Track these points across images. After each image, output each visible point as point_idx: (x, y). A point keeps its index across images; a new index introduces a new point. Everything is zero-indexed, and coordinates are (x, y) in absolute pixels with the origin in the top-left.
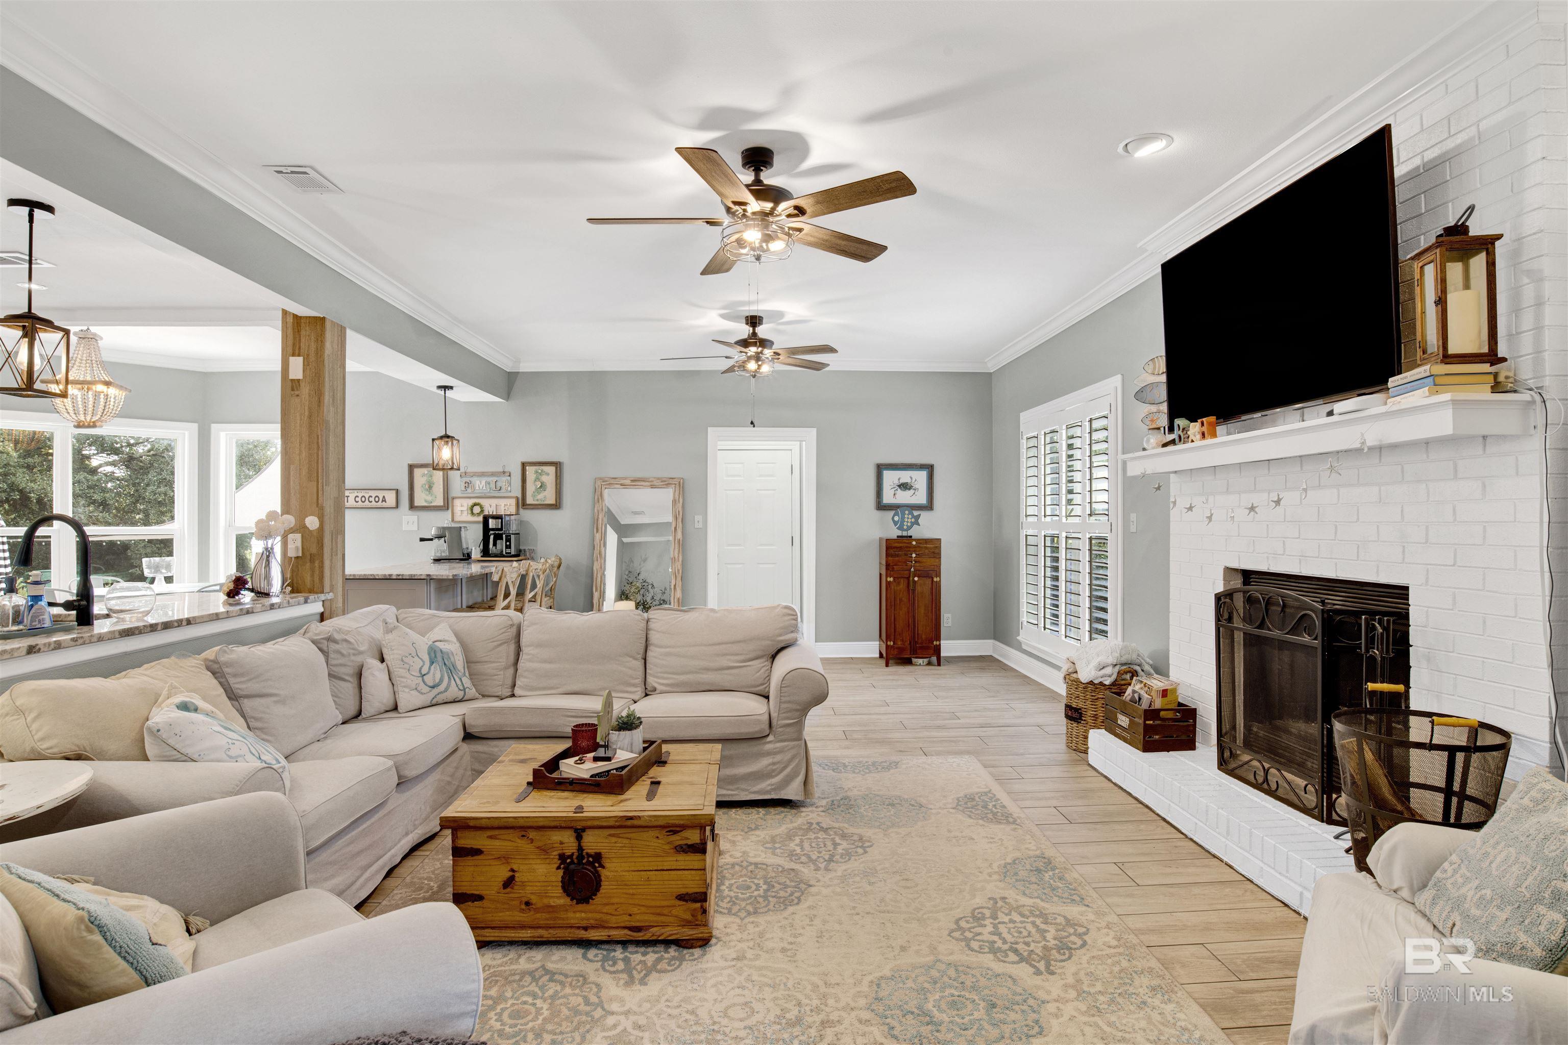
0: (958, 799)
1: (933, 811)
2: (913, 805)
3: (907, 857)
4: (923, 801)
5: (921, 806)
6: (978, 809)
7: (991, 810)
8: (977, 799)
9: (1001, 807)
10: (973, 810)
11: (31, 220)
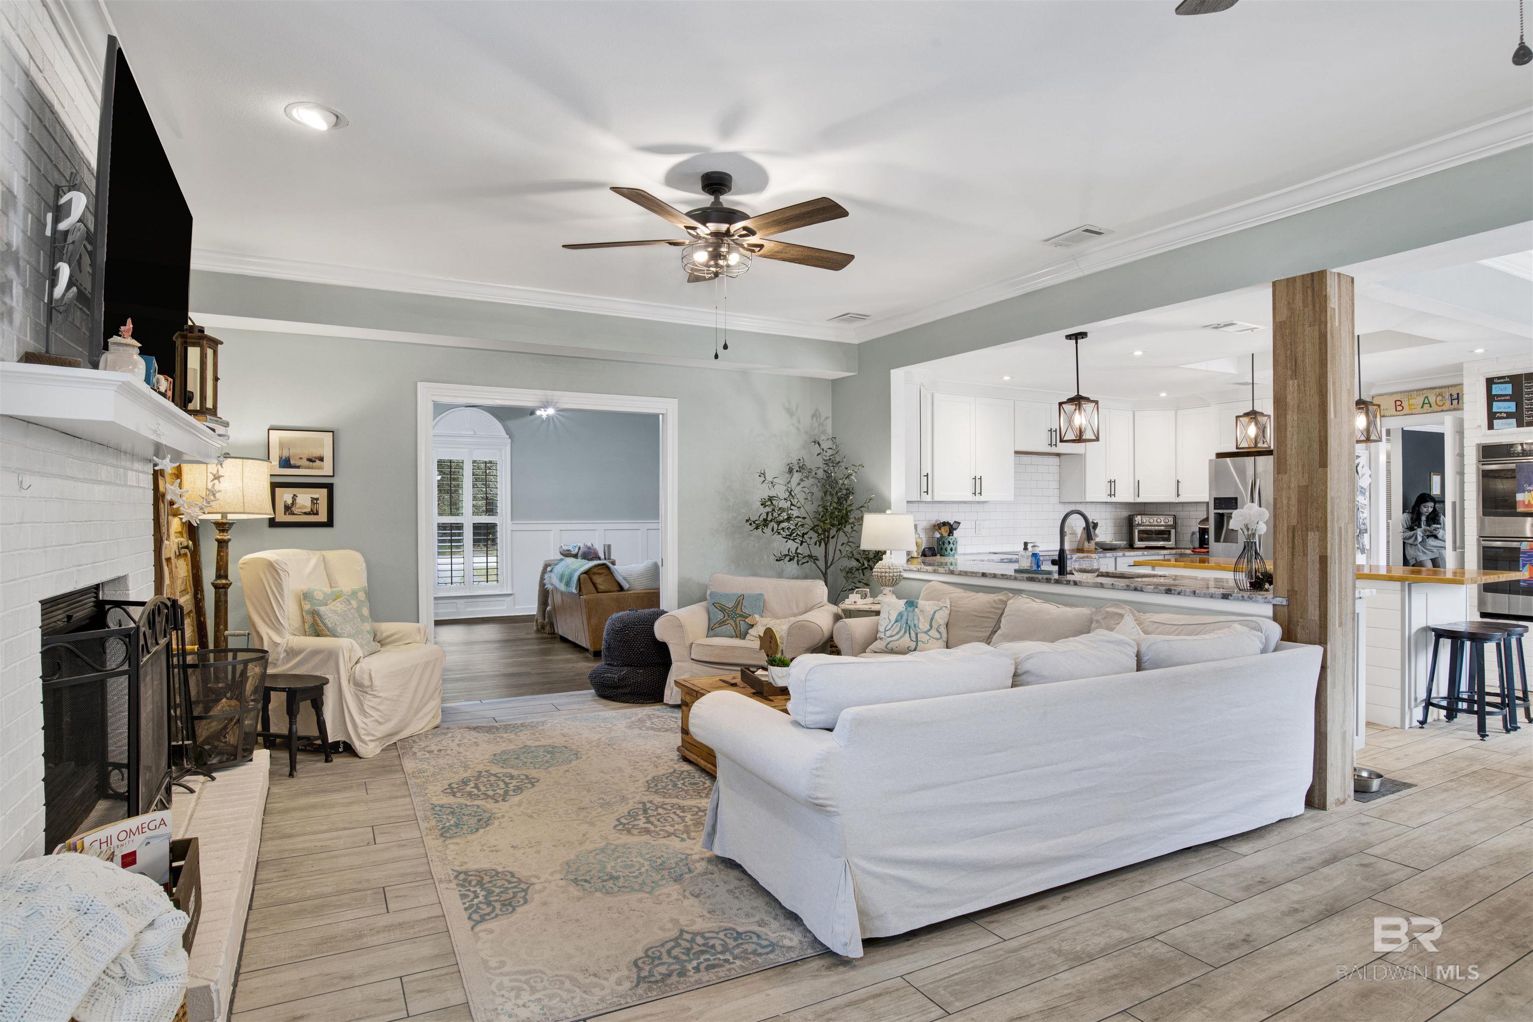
0: (526, 902)
1: (559, 876)
2: (586, 881)
3: (578, 822)
4: (574, 891)
5: (575, 881)
6: (500, 887)
7: (483, 889)
8: (498, 905)
9: (468, 896)
10: (507, 885)
11: (1077, 343)
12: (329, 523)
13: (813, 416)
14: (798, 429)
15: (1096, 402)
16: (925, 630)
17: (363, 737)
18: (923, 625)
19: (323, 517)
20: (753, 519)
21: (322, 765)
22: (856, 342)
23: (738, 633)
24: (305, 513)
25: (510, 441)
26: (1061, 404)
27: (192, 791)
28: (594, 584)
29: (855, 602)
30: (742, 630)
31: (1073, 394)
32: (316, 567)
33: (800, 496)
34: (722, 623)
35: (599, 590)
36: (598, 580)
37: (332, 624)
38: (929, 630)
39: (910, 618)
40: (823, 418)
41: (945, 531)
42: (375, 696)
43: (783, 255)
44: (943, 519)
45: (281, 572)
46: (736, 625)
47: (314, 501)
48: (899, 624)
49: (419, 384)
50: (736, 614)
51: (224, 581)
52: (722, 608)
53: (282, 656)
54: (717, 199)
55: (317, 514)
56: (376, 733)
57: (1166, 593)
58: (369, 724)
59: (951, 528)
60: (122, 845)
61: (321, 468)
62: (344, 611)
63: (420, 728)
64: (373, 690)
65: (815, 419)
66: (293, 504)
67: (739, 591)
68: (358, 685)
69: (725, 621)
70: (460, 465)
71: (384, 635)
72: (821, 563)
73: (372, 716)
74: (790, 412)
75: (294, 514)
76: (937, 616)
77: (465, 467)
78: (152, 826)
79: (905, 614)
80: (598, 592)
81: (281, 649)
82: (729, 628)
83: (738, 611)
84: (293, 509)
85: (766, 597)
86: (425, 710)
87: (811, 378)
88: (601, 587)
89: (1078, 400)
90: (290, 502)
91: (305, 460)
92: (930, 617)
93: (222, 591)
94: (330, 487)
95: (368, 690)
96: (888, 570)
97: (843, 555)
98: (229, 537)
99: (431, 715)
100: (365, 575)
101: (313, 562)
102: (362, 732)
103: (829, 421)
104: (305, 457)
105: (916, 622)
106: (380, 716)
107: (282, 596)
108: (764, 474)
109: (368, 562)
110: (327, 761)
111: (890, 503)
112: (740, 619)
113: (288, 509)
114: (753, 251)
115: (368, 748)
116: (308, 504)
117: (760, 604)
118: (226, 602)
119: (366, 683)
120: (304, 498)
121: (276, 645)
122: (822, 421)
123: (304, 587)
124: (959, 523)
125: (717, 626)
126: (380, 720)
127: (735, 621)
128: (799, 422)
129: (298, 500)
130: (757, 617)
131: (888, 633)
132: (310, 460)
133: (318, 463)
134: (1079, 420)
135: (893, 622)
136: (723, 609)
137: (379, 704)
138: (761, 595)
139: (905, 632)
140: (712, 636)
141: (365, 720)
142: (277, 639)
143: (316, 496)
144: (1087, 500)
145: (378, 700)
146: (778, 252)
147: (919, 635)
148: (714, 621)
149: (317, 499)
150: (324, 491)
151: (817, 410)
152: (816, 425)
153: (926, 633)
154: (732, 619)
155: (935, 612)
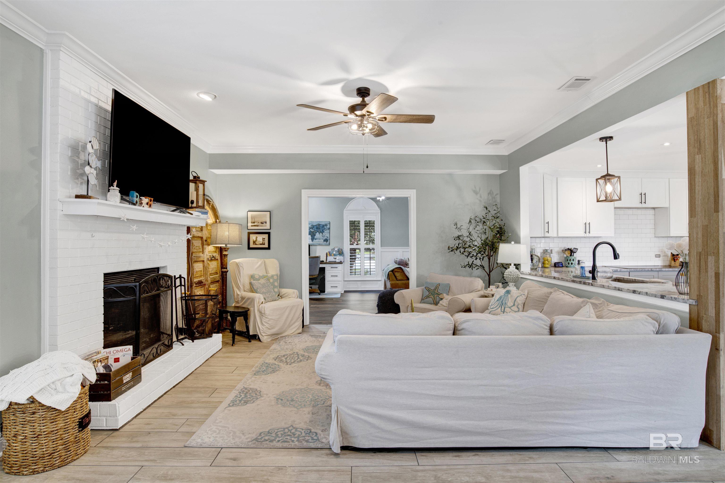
0: (253, 403)
1: (274, 396)
2: (282, 399)
4: (274, 403)
5: (278, 399)
6: (251, 396)
7: (245, 395)
8: (243, 402)
9: (237, 396)
10: (254, 396)
11: (606, 143)
12: (269, 248)
13: (489, 194)
14: (480, 201)
15: (619, 177)
16: (510, 306)
17: (262, 334)
18: (510, 304)
19: (266, 246)
20: (451, 246)
21: (247, 343)
22: (507, 154)
23: (435, 302)
24: (260, 244)
25: (380, 211)
26: (597, 180)
27: (183, 345)
28: (395, 277)
29: (492, 290)
30: (437, 301)
31: (605, 173)
32: (260, 266)
33: (475, 236)
34: (428, 297)
35: (398, 279)
36: (397, 274)
37: (256, 288)
38: (512, 306)
39: (504, 299)
40: (494, 195)
41: (568, 253)
42: (266, 318)
43: (398, 120)
44: (567, 247)
45: (240, 267)
46: (434, 298)
47: (264, 239)
48: (498, 302)
49: (302, 190)
50: (435, 293)
51: (225, 270)
52: (428, 289)
53: (240, 300)
54: (363, 99)
55: (264, 244)
56: (267, 333)
57: (633, 293)
58: (264, 329)
59: (572, 252)
60: (115, 355)
61: (266, 226)
62: (264, 283)
63: (291, 333)
64: (265, 315)
65: (490, 195)
66: (256, 240)
67: (438, 282)
68: (260, 312)
69: (429, 296)
70: (359, 222)
71: (283, 294)
72: (487, 269)
73: (265, 326)
74: (476, 193)
75: (256, 244)
76: (518, 299)
77: (361, 223)
78: (126, 350)
79: (503, 297)
80: (397, 280)
81: (239, 297)
82: (430, 300)
83: (436, 292)
84: (256, 242)
85: (451, 285)
86: (293, 326)
87: (487, 175)
88: (399, 278)
89: (607, 177)
90: (255, 240)
91: (260, 223)
92: (515, 299)
93: (225, 273)
94: (269, 234)
95: (264, 315)
96: (510, 274)
97: (498, 265)
98: (227, 253)
99: (296, 328)
100: (279, 269)
101: (260, 263)
102: (262, 332)
103: (498, 197)
104: (260, 222)
105: (507, 302)
106: (268, 326)
107: (240, 276)
108: (456, 224)
109: (280, 264)
110: (249, 342)
111: (520, 238)
112: (437, 295)
113: (254, 242)
114: (383, 121)
115: (264, 338)
116: (261, 240)
117: (448, 289)
118: (226, 278)
119: (263, 312)
120: (260, 238)
121: (238, 295)
122: (494, 196)
123: (251, 273)
124: (577, 249)
125: (425, 298)
126: (269, 327)
127: (434, 296)
128: (481, 197)
129: (258, 239)
130: (445, 295)
131: (492, 307)
132: (262, 223)
133: (265, 224)
134: (609, 188)
135: (496, 300)
136: (429, 291)
137: (269, 321)
138: (449, 284)
139: (500, 306)
140: (422, 303)
141: (263, 327)
142: (239, 293)
143: (264, 237)
144: (671, 235)
145: (267, 319)
146: (395, 119)
147: (506, 309)
148: (424, 296)
149: (264, 238)
150: (267, 235)
151: (491, 190)
152: (491, 198)
153: (510, 308)
154: (433, 295)
155: (517, 297)
